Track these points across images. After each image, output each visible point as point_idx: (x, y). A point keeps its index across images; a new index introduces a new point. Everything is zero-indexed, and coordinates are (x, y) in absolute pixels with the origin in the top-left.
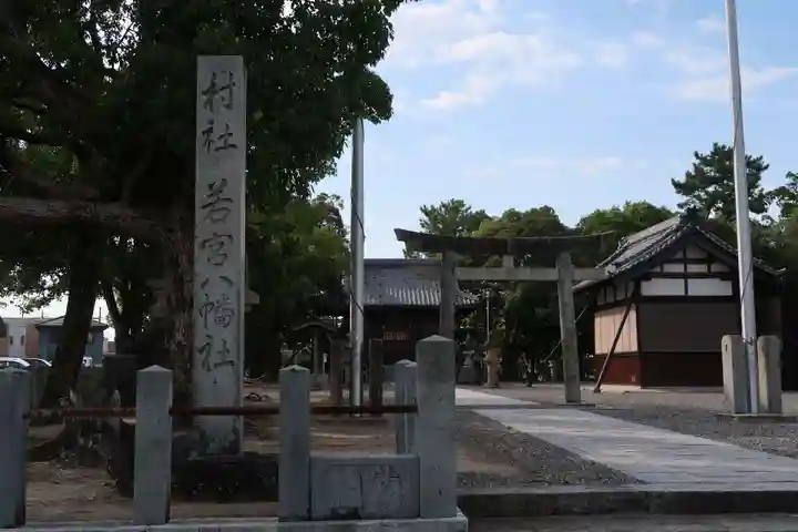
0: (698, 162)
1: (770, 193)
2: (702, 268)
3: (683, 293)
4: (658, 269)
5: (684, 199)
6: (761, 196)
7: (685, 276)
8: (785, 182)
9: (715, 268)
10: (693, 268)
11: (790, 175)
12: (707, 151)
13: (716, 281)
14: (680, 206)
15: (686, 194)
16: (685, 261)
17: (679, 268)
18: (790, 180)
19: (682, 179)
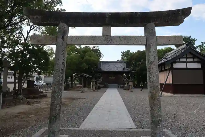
1: (197, 47)
2: (192, 60)
3: (186, 67)
4: (178, 60)
7: (187, 62)
9: (196, 60)
10: (189, 60)
13: (196, 64)
17: (185, 60)
18: (202, 44)
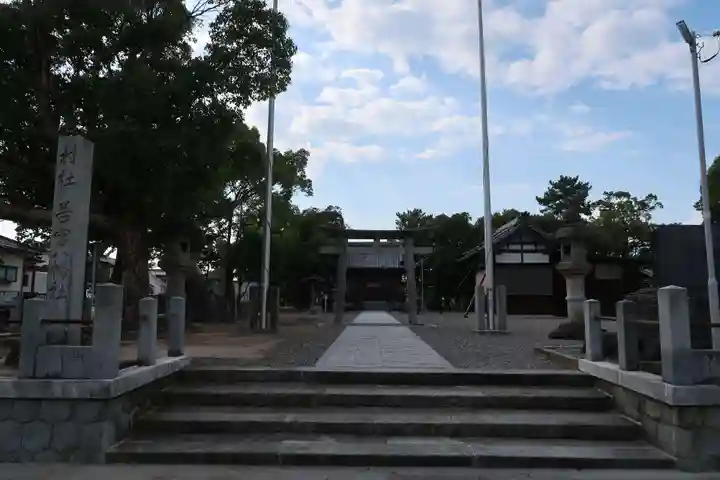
0: (551, 187)
1: (594, 203)
2: (532, 247)
3: (520, 261)
4: (505, 248)
5: (543, 208)
6: (589, 206)
7: (522, 252)
8: (603, 197)
9: (539, 248)
10: (525, 247)
11: (605, 193)
12: (556, 180)
13: (540, 254)
14: (542, 211)
15: (544, 205)
16: (522, 244)
17: (518, 247)
18: (605, 196)
19: (542, 196)
